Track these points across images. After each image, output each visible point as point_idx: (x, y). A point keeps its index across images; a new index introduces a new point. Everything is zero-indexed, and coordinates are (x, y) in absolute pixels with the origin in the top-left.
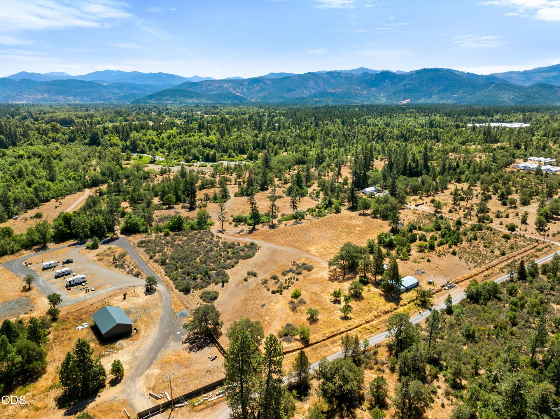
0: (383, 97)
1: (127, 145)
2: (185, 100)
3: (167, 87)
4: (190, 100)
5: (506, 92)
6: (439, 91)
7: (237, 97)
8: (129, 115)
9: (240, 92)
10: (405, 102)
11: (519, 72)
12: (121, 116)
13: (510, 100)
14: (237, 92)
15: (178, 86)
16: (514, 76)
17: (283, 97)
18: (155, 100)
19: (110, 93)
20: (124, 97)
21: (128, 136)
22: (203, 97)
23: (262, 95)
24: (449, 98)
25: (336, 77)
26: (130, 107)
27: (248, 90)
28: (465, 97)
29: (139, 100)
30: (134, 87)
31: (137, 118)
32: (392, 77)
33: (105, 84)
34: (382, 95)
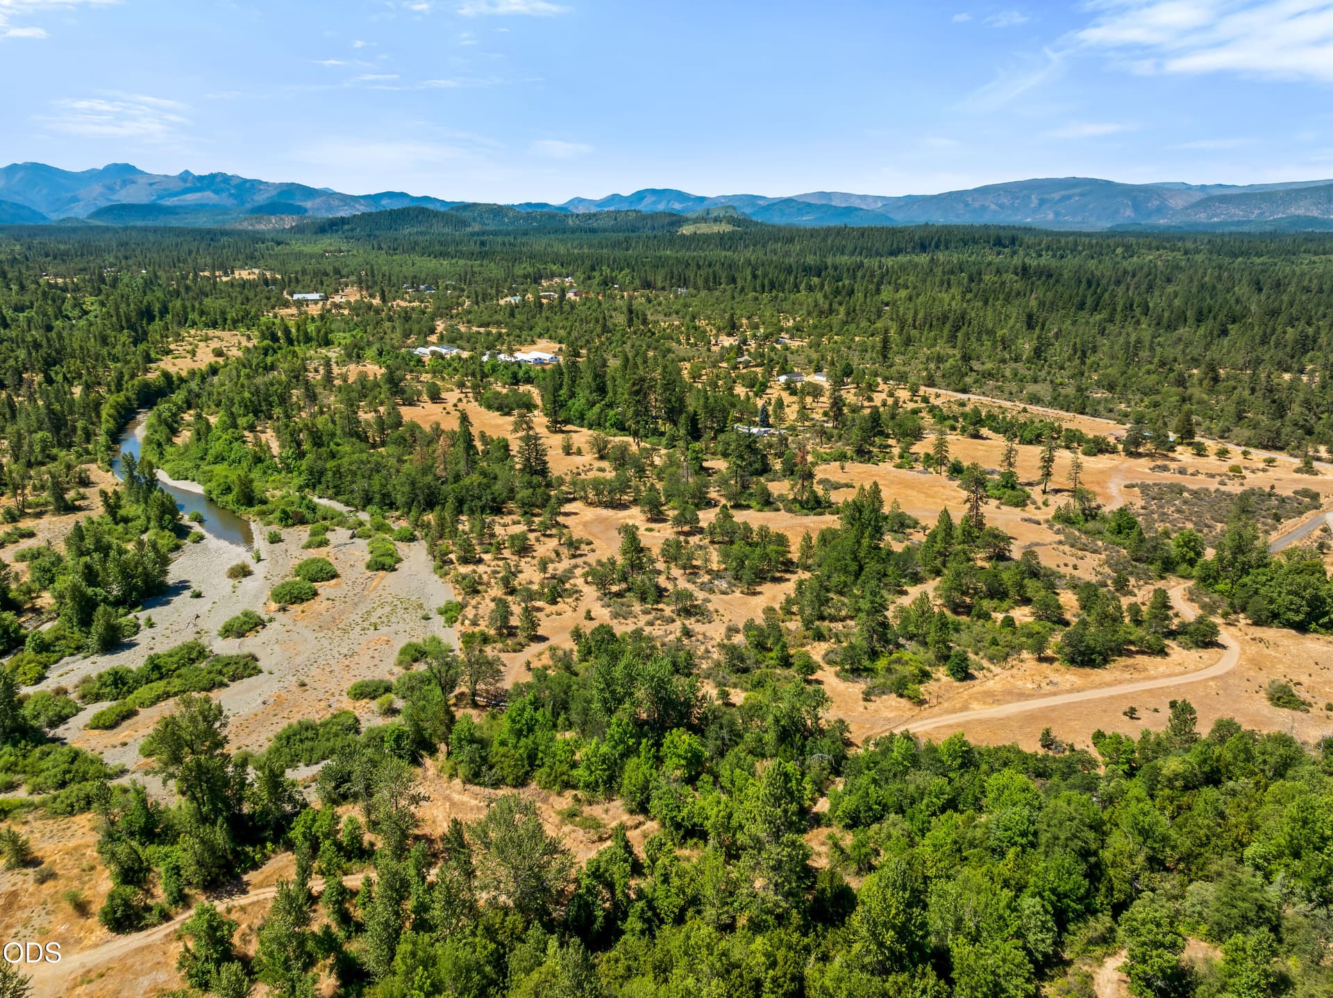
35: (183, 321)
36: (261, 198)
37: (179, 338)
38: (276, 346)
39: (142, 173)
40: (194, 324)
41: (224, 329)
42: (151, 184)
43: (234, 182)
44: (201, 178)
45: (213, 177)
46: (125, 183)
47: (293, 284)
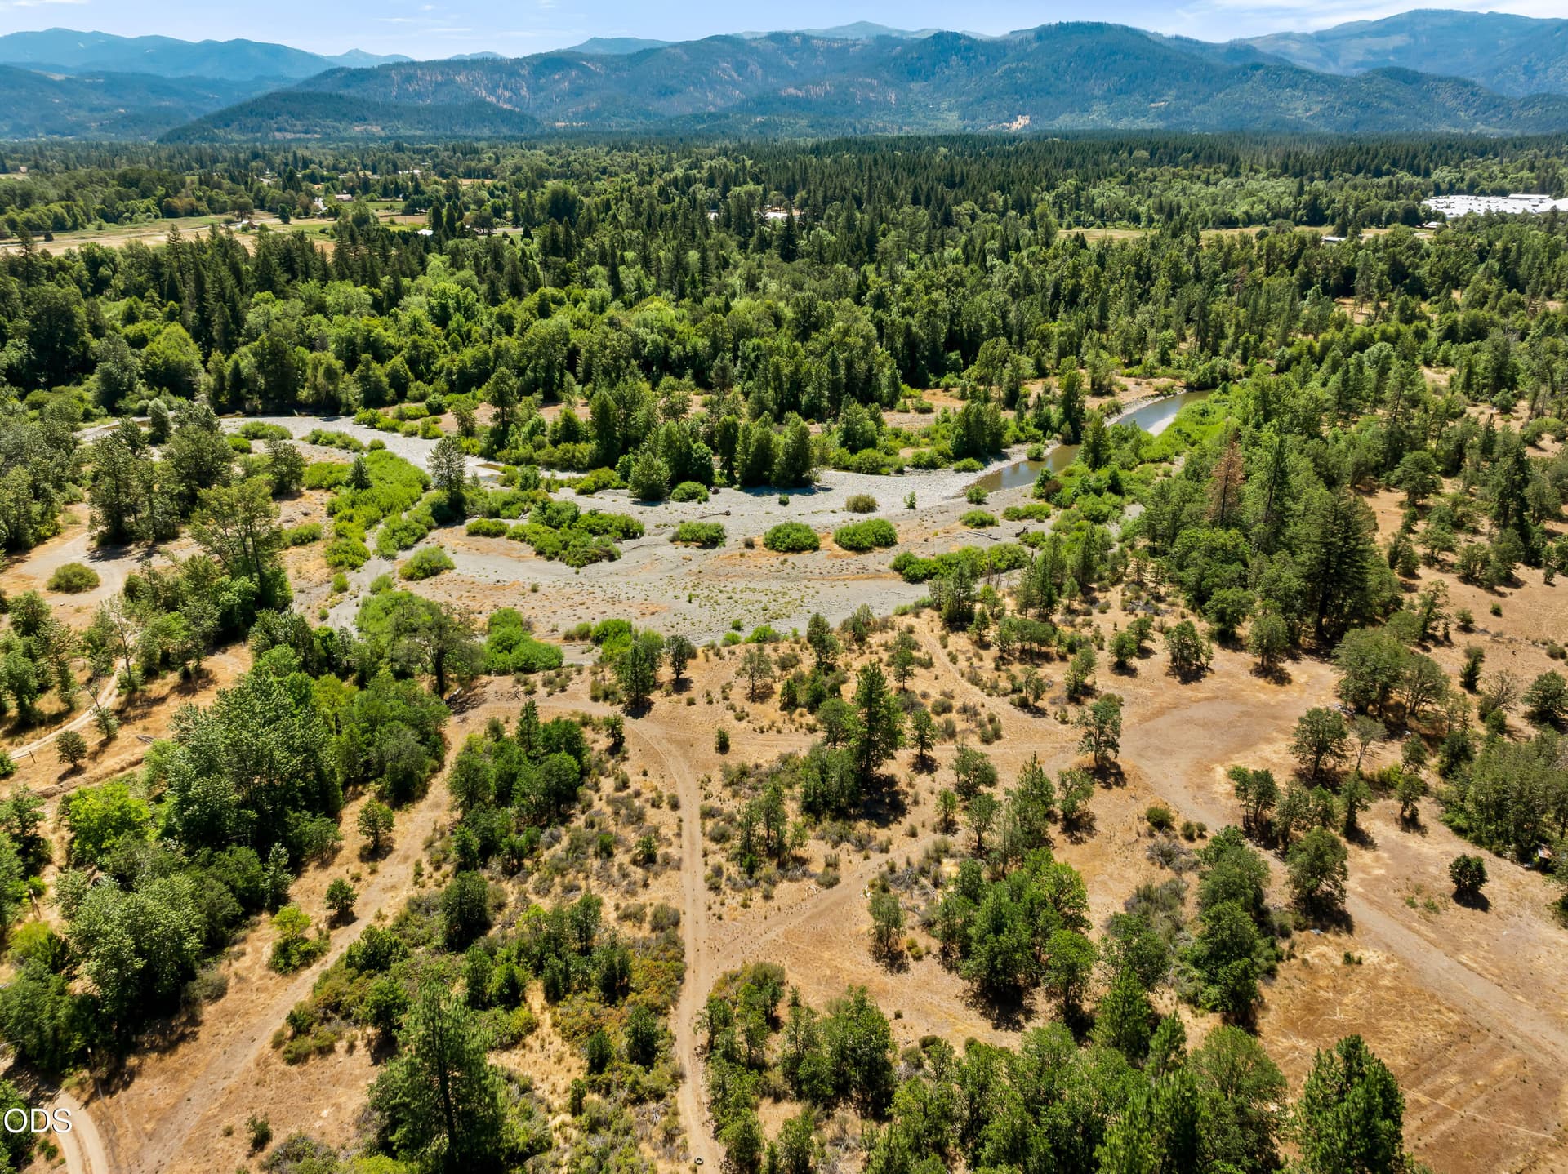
0: (950, 110)
1: (236, 370)
2: (341, 127)
3: (272, 88)
4: (357, 129)
5: (1298, 93)
6: (1109, 90)
7: (506, 117)
8: (177, 191)
9: (509, 100)
10: (1019, 124)
11: (1305, 35)
12: (144, 196)
13: (1313, 117)
14: (499, 98)
15: (307, 83)
16: (1294, 47)
17: (647, 115)
18: (243, 129)
19: (79, 107)
20: (132, 121)
21: (238, 319)
22: (399, 117)
23: (581, 108)
24: (1143, 113)
25: (796, 49)
26: (163, 154)
27: (535, 93)
28: (1187, 110)
29: (186, 129)
30: (159, 87)
31: (210, 201)
32: (968, 49)
33: (58, 77)
34: (944, 105)
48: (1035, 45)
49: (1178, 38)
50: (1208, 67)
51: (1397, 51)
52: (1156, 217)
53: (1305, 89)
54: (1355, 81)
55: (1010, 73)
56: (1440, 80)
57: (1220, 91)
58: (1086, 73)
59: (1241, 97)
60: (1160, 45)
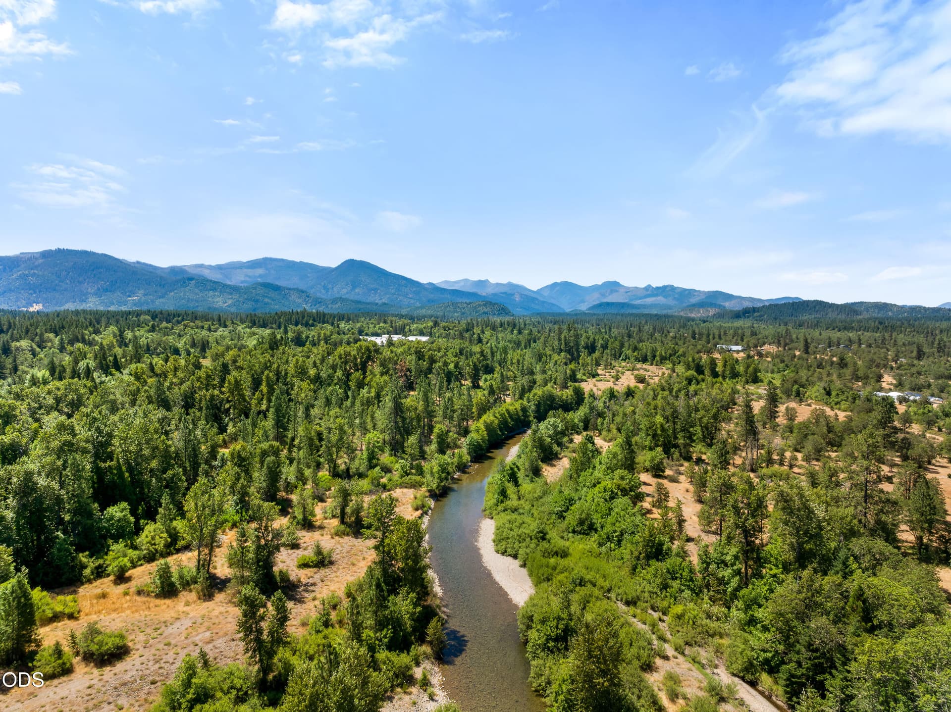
5: (217, 294)
6: (99, 289)
24: (122, 302)
28: (153, 302)
35: (617, 356)
36: (693, 300)
37: (609, 366)
38: (700, 377)
39: (623, 286)
40: (627, 358)
41: (652, 364)
42: (627, 292)
43: (679, 290)
44: (658, 288)
45: (665, 287)
46: (612, 292)
47: (717, 339)
48: (41, 261)
49: (138, 262)
50: (161, 277)
51: (260, 276)
52: (192, 350)
53: (221, 292)
54: (247, 288)
55: (24, 277)
56: (290, 289)
57: (171, 292)
58: (81, 279)
59: (185, 295)
60: (129, 265)
